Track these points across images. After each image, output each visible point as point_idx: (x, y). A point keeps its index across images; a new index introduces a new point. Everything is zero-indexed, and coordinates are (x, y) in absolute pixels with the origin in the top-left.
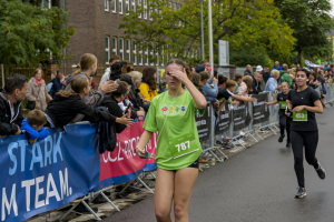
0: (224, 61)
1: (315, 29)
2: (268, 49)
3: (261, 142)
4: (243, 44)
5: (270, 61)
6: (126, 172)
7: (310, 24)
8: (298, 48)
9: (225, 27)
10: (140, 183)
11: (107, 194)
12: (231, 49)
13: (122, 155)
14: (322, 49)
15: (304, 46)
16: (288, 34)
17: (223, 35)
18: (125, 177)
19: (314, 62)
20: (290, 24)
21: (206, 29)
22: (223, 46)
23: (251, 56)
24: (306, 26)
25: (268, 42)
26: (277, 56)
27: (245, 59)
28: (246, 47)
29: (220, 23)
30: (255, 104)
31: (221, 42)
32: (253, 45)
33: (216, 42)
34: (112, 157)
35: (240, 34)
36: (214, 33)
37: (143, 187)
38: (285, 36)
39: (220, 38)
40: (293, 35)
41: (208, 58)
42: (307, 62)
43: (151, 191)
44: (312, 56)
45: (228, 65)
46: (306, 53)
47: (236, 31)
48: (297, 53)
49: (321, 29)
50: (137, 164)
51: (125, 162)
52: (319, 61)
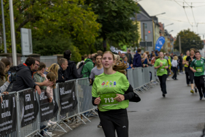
0: (27, 50)
1: (119, 14)
2: (73, 36)
3: (69, 132)
4: (45, 32)
5: (75, 49)
7: (114, 8)
8: (103, 34)
9: (26, 14)
12: (34, 37)
14: (128, 34)
15: (110, 32)
16: (92, 20)
17: (26, 23)
19: (119, 49)
20: (93, 10)
21: (7, 17)
22: (26, 34)
23: (55, 44)
24: (111, 11)
25: (72, 30)
26: (82, 42)
27: (48, 47)
28: (49, 35)
29: (21, 11)
30: (62, 93)
31: (23, 30)
32: (56, 32)
33: (18, 30)
35: (43, 21)
36: (16, 21)
38: (90, 22)
39: (22, 26)
40: (98, 21)
41: (10, 47)
42: (113, 49)
44: (117, 42)
45: (31, 54)
46: (111, 39)
47: (38, 18)
48: (102, 40)
49: (126, 13)
52: (125, 47)
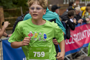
6: (76, 48)
10: (82, 52)
11: (69, 57)
13: (74, 41)
18: (76, 50)
34: (70, 41)
37: (83, 54)
43: (87, 55)
50: (80, 44)
51: (75, 44)
